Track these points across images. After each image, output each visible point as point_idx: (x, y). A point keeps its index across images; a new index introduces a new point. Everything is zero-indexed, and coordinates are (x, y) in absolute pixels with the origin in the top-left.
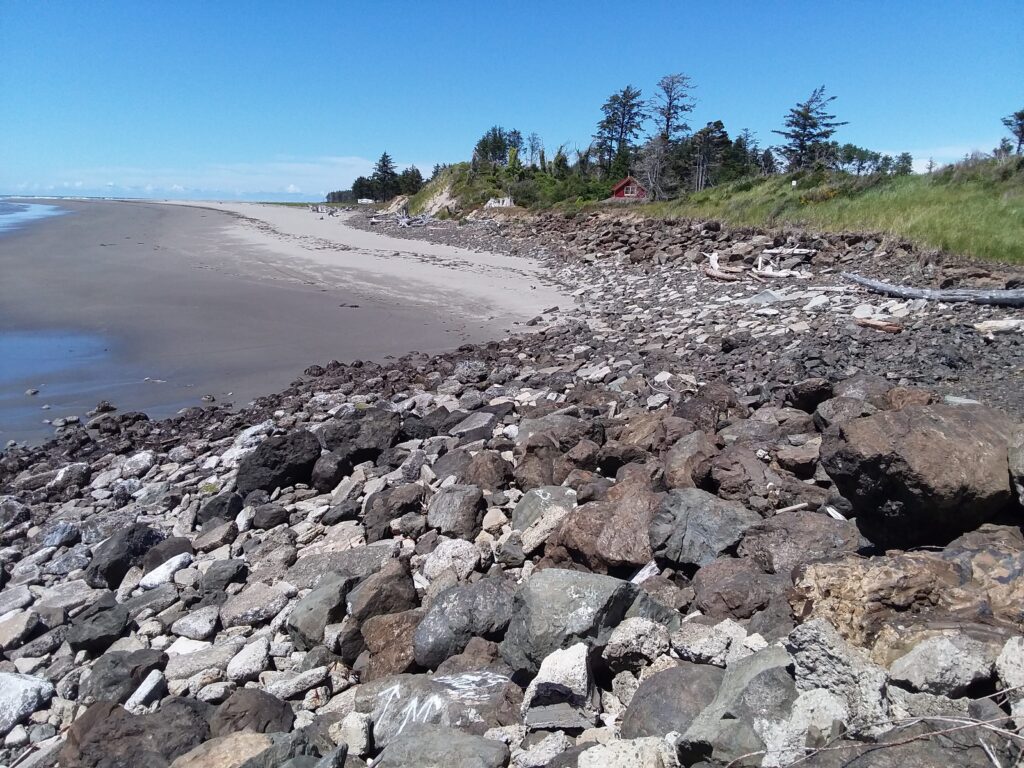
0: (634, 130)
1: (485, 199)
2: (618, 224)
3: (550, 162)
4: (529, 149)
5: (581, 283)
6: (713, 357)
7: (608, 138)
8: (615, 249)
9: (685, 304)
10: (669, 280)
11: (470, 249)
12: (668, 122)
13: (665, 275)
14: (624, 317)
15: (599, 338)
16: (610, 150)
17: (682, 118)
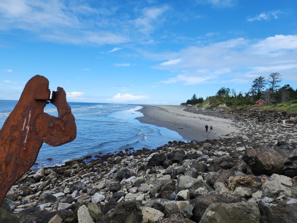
0: (263, 87)
1: (219, 105)
2: (256, 111)
3: (237, 96)
4: (232, 92)
5: (243, 126)
6: (274, 147)
7: (255, 89)
8: (254, 118)
9: (273, 133)
10: (269, 127)
11: (213, 117)
12: (273, 85)
13: (268, 125)
14: (254, 136)
15: (245, 140)
16: (256, 92)
17: (277, 84)
